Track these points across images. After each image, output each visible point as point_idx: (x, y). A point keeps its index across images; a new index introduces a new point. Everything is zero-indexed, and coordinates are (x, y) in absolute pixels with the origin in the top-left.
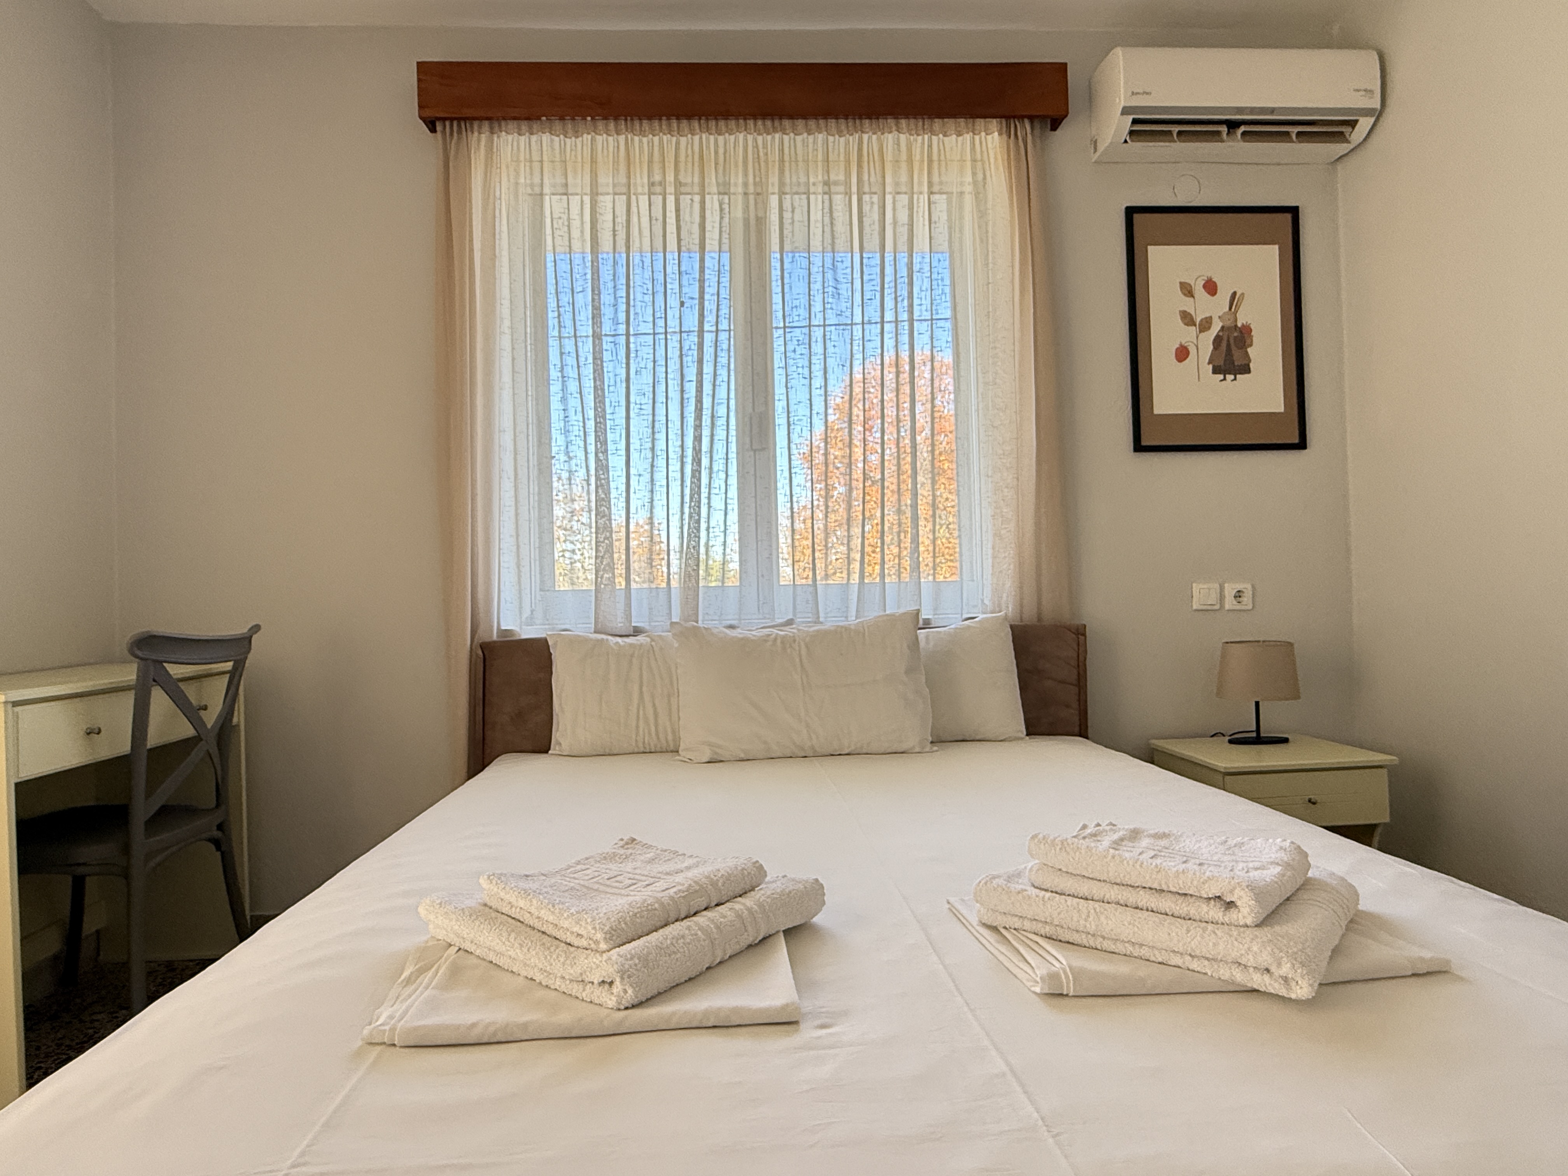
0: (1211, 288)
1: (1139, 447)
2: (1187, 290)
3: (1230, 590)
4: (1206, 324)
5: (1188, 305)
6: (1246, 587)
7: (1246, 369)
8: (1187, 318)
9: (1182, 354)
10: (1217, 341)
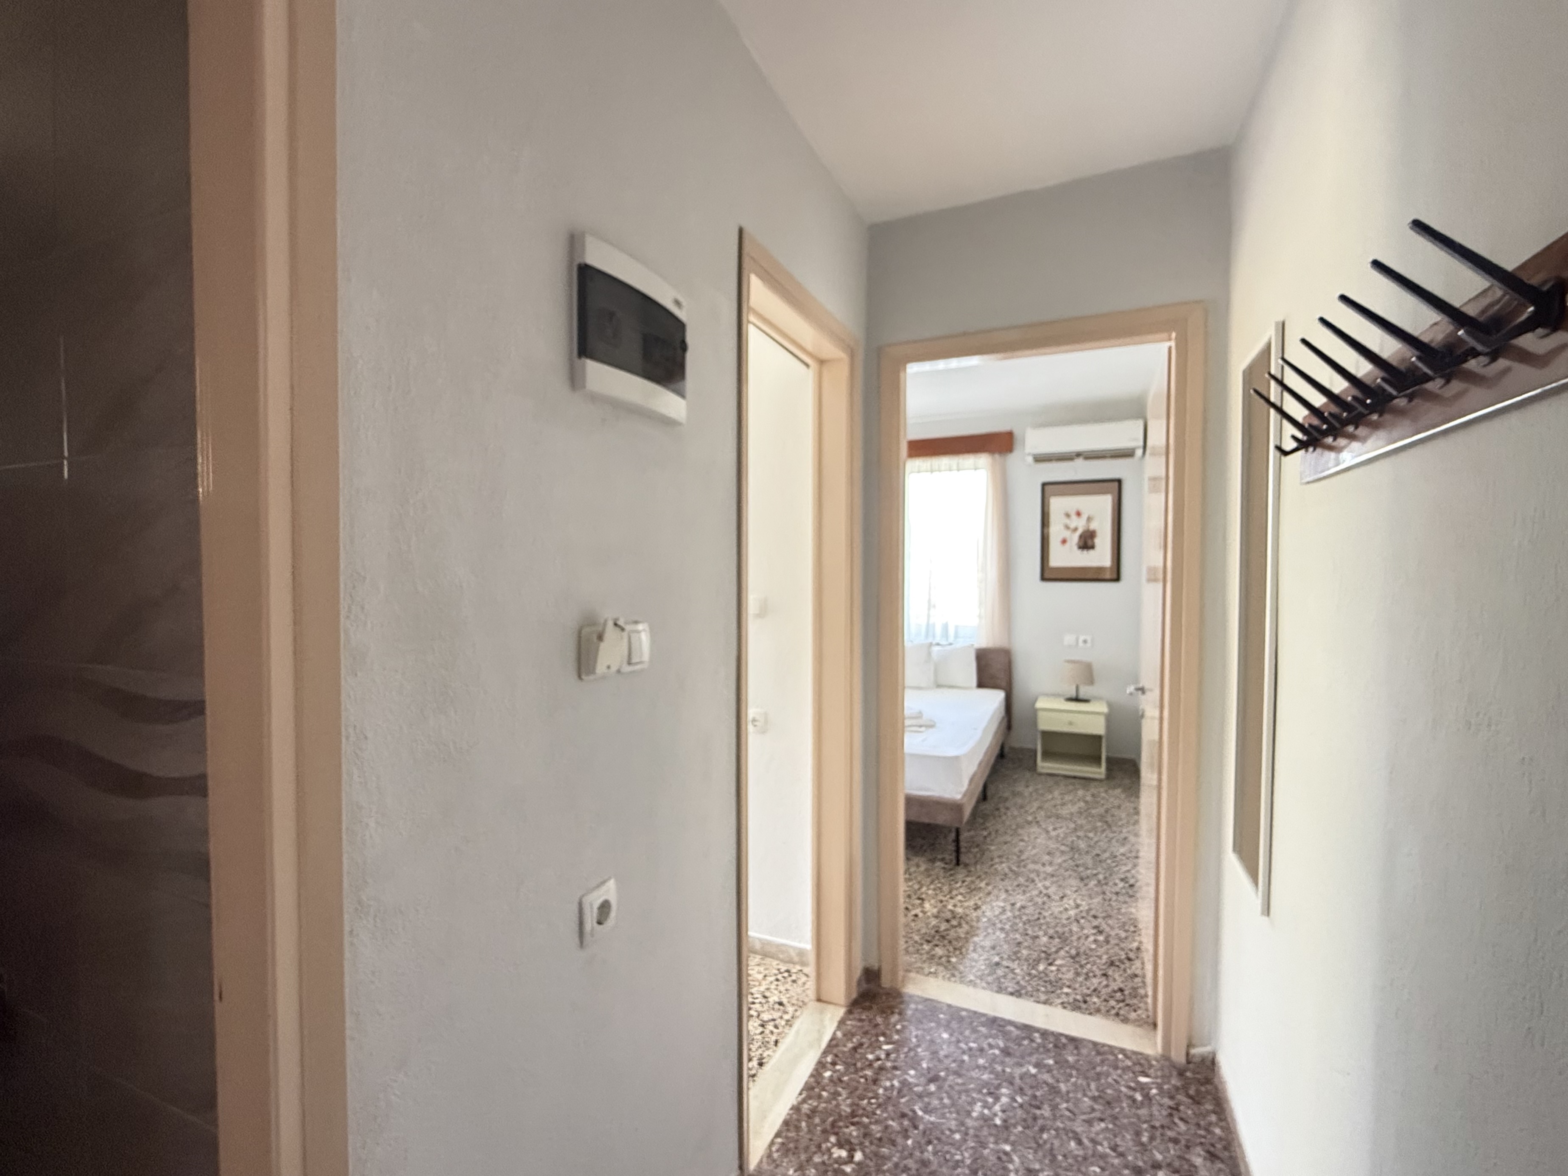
0: (1078, 514)
1: (1043, 578)
2: (1068, 515)
3: (1082, 638)
4: (1076, 529)
5: (1067, 521)
6: (1089, 638)
7: (1092, 547)
8: (1067, 527)
9: (1064, 541)
10: (1081, 537)
